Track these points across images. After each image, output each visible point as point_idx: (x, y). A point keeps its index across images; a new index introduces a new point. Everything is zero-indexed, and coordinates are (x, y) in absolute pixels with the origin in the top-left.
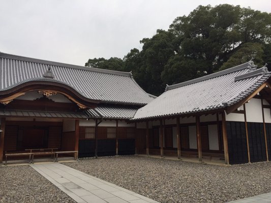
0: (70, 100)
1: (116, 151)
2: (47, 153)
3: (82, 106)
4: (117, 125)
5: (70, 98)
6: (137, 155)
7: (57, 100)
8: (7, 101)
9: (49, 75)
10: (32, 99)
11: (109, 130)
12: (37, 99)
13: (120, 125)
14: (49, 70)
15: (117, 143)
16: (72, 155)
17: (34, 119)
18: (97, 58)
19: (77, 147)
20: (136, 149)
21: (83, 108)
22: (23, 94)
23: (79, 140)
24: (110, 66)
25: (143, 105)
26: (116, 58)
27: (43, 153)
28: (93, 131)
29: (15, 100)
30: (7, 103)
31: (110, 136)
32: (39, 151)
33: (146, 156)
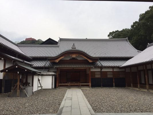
0: (84, 58)
1: (113, 85)
2: (76, 84)
3: (90, 61)
4: (113, 70)
5: (84, 57)
6: (127, 87)
7: (79, 59)
8: (57, 61)
9: (74, 47)
10: (68, 59)
11: (108, 73)
12: (71, 59)
13: (115, 70)
14: (74, 45)
15: (114, 80)
16: (88, 86)
17: (73, 68)
18: (114, 31)
19: (90, 82)
20: (126, 84)
21: (91, 62)
22: (64, 57)
23: (91, 78)
24: (122, 34)
25: (131, 58)
26: (126, 29)
27: (74, 84)
28: (99, 73)
29: (60, 60)
30: (58, 62)
31: (109, 76)
32: (73, 83)
33: (131, 88)
